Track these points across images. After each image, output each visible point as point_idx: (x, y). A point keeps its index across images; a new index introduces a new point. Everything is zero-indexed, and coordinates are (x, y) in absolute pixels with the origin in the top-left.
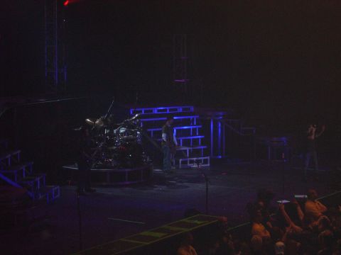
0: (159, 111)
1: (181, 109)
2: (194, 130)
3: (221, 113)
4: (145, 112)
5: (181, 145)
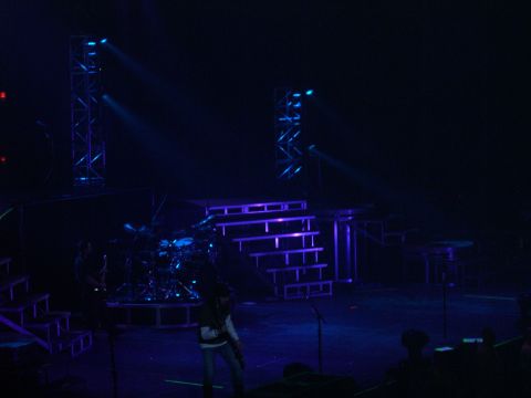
0: (251, 209)
1: (286, 207)
2: (308, 238)
3: (350, 212)
4: (229, 211)
5: (287, 263)
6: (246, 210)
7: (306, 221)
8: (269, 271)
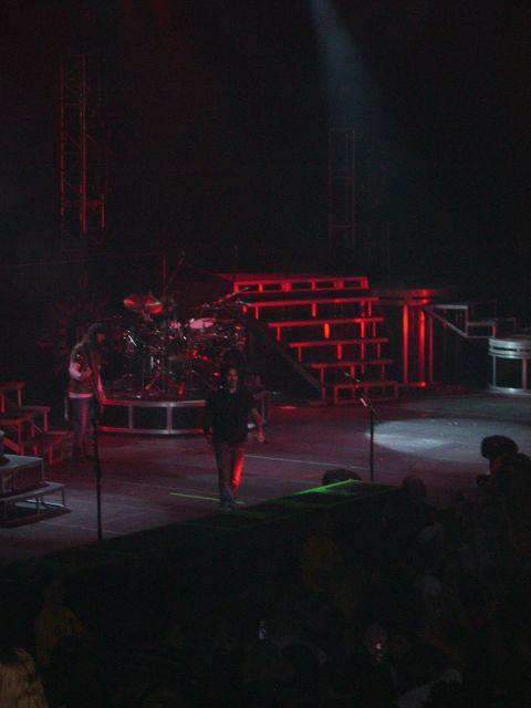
0: (294, 286)
1: (341, 285)
2: (368, 326)
3: (425, 293)
4: (265, 287)
5: (340, 357)
6: (287, 287)
7: (366, 304)
8: (315, 366)
